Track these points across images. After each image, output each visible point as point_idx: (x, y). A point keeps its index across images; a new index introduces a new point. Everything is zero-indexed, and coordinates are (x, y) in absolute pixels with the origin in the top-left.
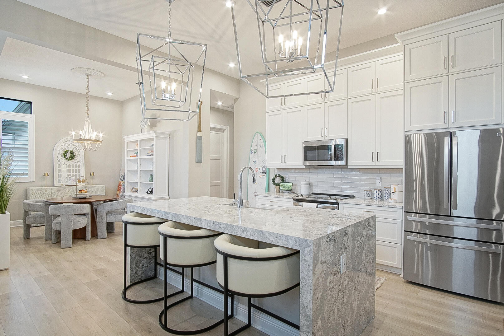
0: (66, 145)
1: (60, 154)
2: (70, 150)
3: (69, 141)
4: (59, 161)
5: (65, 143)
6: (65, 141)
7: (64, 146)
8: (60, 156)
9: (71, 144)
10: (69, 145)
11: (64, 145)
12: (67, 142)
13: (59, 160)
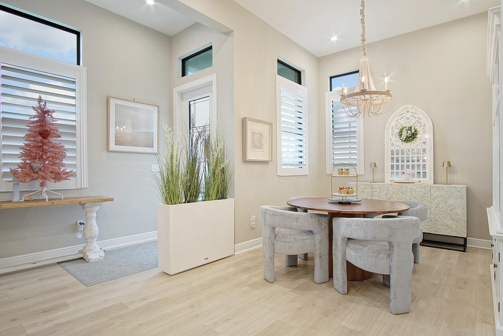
0: (402, 119)
1: (394, 134)
2: (407, 126)
3: (408, 112)
4: (393, 145)
5: (402, 116)
6: (401, 113)
7: (399, 121)
8: (394, 136)
9: (410, 117)
10: (408, 118)
11: (400, 119)
12: (404, 115)
13: (392, 143)
